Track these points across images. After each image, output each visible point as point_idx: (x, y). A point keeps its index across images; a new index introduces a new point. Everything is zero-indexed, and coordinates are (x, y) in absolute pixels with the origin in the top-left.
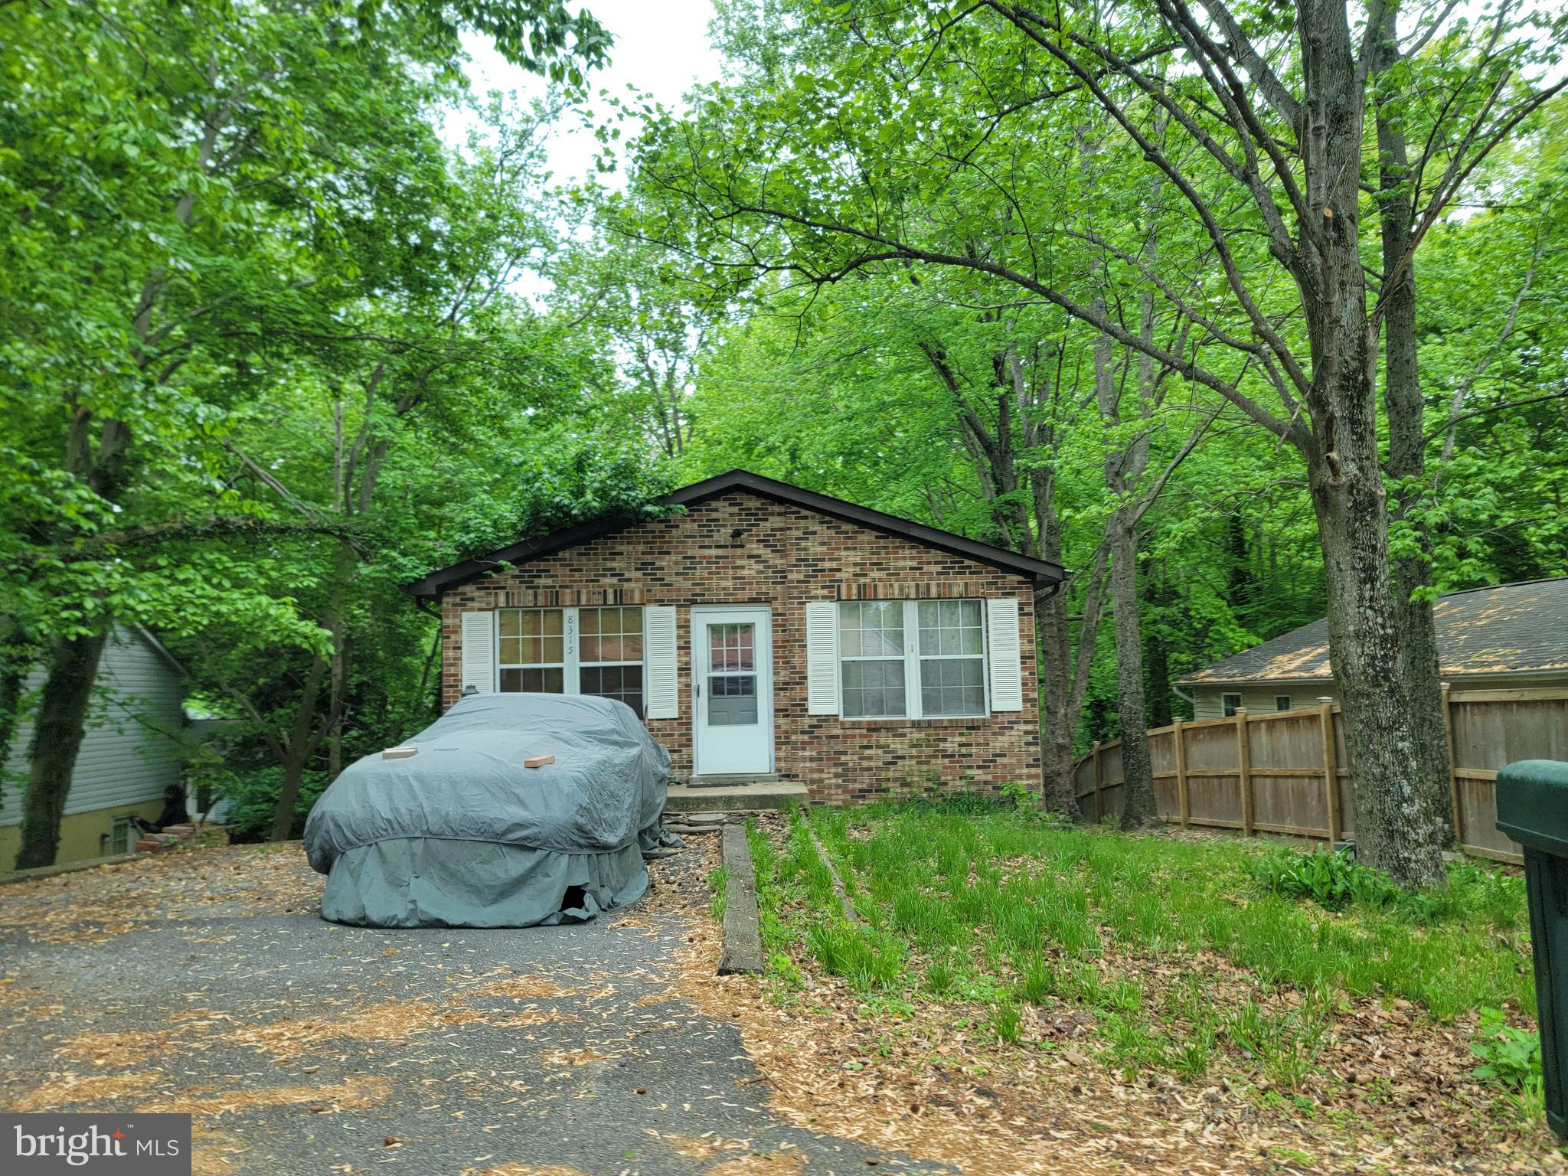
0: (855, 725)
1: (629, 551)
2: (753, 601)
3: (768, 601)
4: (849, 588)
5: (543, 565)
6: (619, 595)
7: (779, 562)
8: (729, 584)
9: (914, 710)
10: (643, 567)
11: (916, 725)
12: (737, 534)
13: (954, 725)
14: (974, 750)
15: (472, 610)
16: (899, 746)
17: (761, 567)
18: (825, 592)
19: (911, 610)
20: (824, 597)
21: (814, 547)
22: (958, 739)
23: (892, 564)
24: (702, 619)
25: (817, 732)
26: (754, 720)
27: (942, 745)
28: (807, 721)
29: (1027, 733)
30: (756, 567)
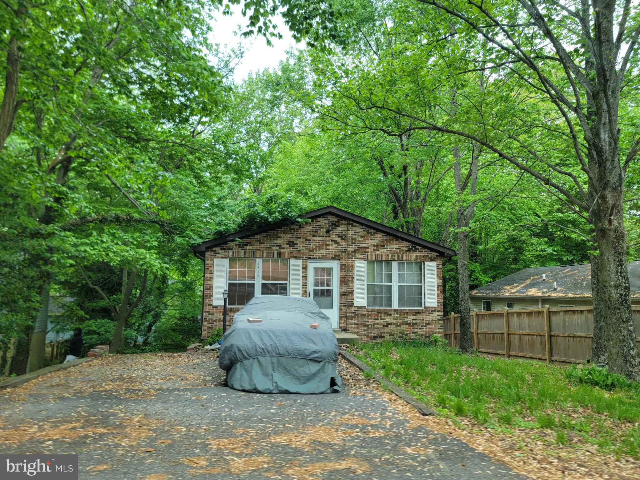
0: (373, 310)
1: (285, 236)
2: (332, 259)
3: (339, 259)
4: (372, 255)
5: (248, 241)
6: (279, 254)
7: (344, 244)
8: (324, 251)
9: (395, 305)
10: (289, 243)
11: (396, 311)
12: (328, 231)
13: (410, 312)
14: (418, 321)
15: (218, 258)
16: (389, 319)
17: (336, 245)
18: (362, 256)
19: (395, 265)
20: (362, 259)
21: (358, 238)
22: (412, 317)
23: (389, 246)
24: (312, 265)
25: (357, 313)
26: (331, 307)
27: (406, 320)
28: (353, 308)
29: (439, 315)
30: (334, 245)
